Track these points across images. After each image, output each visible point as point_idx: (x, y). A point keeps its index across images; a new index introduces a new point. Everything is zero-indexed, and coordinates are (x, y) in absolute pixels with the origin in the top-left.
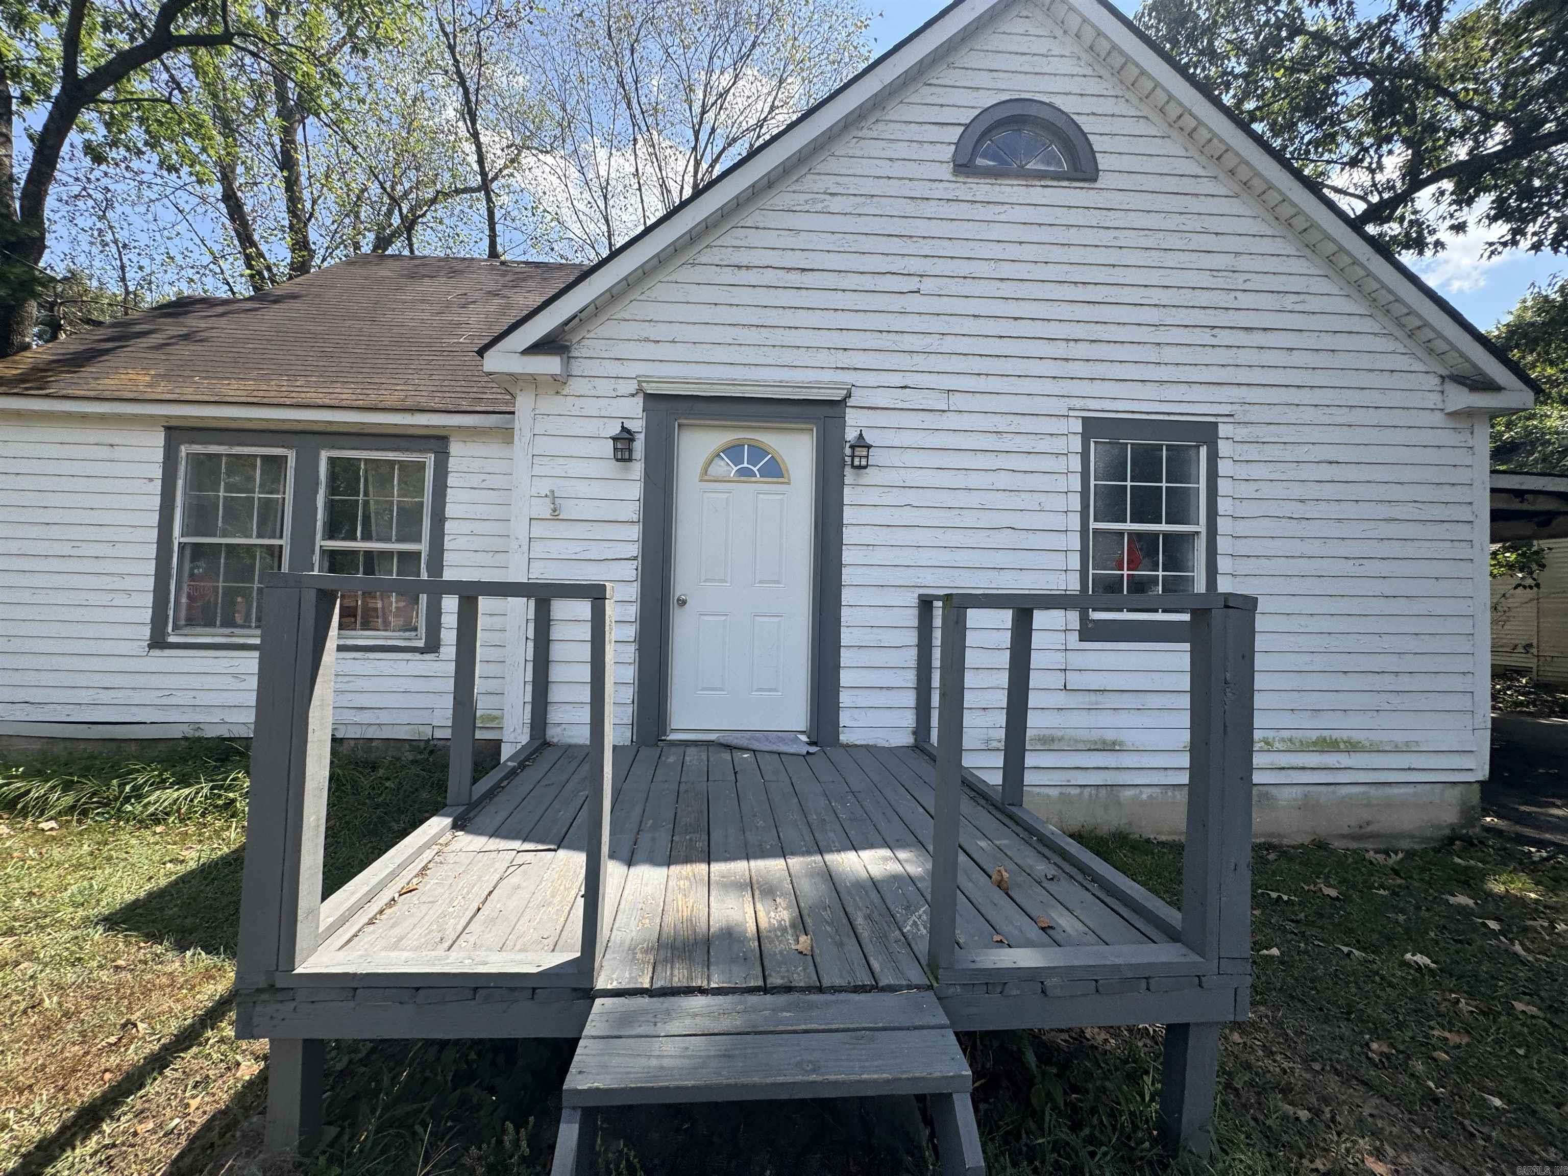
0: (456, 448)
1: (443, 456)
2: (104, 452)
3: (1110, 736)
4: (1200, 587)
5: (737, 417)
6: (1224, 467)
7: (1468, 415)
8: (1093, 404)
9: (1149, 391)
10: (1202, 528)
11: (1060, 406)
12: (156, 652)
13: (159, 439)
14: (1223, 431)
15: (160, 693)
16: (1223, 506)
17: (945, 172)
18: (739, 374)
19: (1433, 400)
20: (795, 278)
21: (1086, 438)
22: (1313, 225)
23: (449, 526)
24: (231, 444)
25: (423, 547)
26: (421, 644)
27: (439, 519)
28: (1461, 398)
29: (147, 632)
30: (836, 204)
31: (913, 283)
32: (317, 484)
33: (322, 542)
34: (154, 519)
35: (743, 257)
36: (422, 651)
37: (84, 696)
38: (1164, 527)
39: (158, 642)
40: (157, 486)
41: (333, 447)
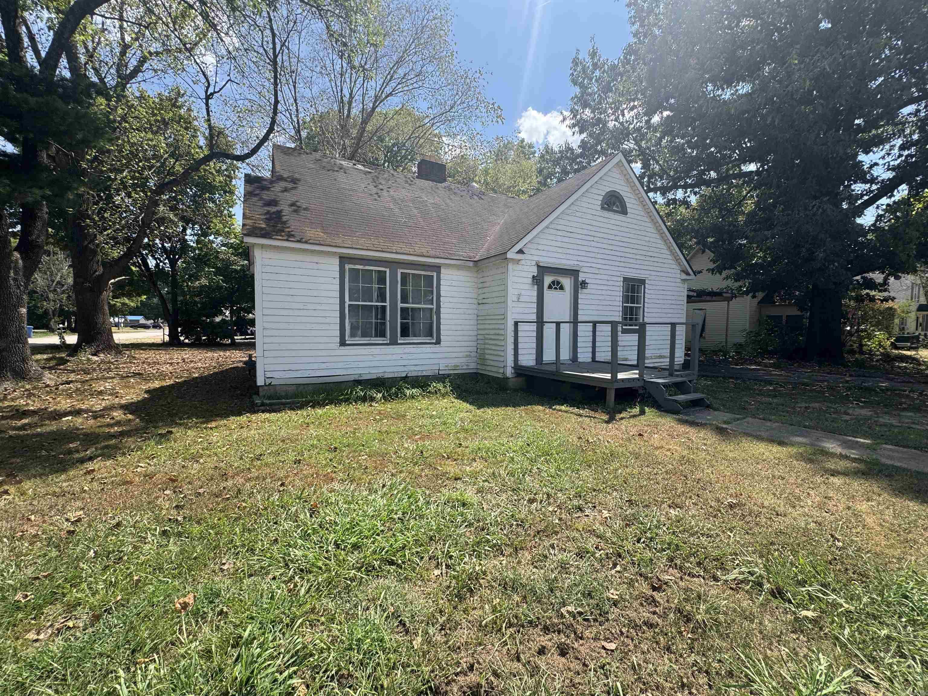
0: (443, 271)
1: (439, 274)
2: (315, 266)
3: (626, 357)
4: (641, 321)
5: (555, 273)
6: (646, 291)
7: (684, 280)
8: (625, 274)
9: (634, 271)
10: (642, 305)
11: (618, 274)
12: (343, 348)
13: (337, 261)
14: (647, 282)
15: (345, 363)
16: (646, 300)
17: (599, 208)
18: (564, 262)
19: (679, 276)
20: (569, 235)
21: (623, 282)
22: (664, 233)
23: (441, 299)
24: (365, 265)
25: (434, 306)
26: (434, 341)
27: (439, 296)
28: (684, 276)
29: (338, 340)
30: (578, 214)
31: (592, 238)
32: (397, 282)
33: (400, 305)
34: (338, 295)
35: (559, 227)
36: (435, 344)
37: (316, 366)
38: (635, 305)
39: (343, 343)
40: (337, 281)
41: (402, 268)
